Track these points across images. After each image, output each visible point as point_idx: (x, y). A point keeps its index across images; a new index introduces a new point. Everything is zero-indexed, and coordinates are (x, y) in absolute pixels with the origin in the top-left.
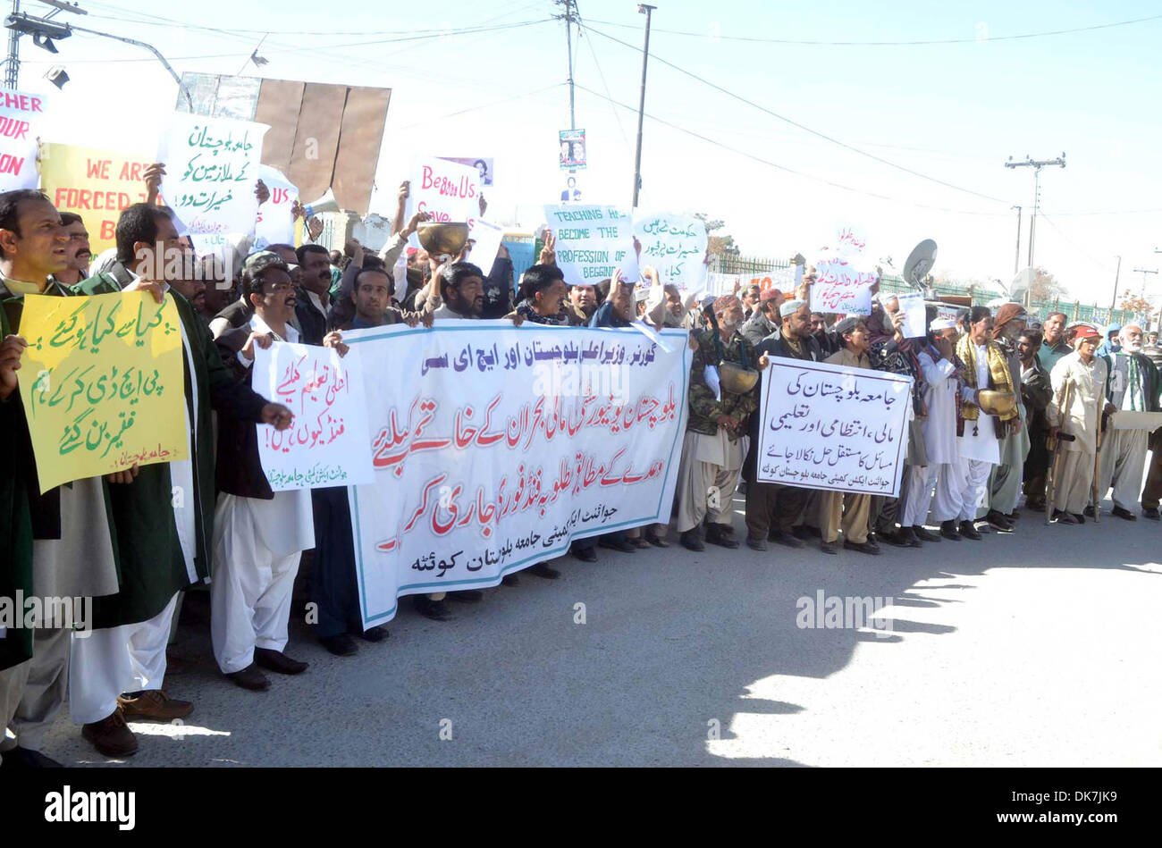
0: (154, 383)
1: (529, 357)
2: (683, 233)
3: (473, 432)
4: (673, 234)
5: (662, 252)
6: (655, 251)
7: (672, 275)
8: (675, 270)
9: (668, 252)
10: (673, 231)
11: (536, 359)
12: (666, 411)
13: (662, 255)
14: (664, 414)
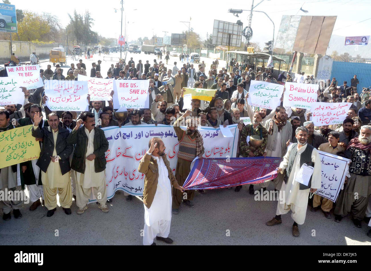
0: (31, 143)
1: (147, 135)
2: (272, 89)
3: (121, 153)
4: (267, 89)
5: (261, 95)
6: (257, 95)
7: (265, 103)
8: (266, 101)
9: (263, 95)
10: (267, 88)
11: (150, 135)
12: (226, 150)
13: (261, 96)
14: (226, 151)
